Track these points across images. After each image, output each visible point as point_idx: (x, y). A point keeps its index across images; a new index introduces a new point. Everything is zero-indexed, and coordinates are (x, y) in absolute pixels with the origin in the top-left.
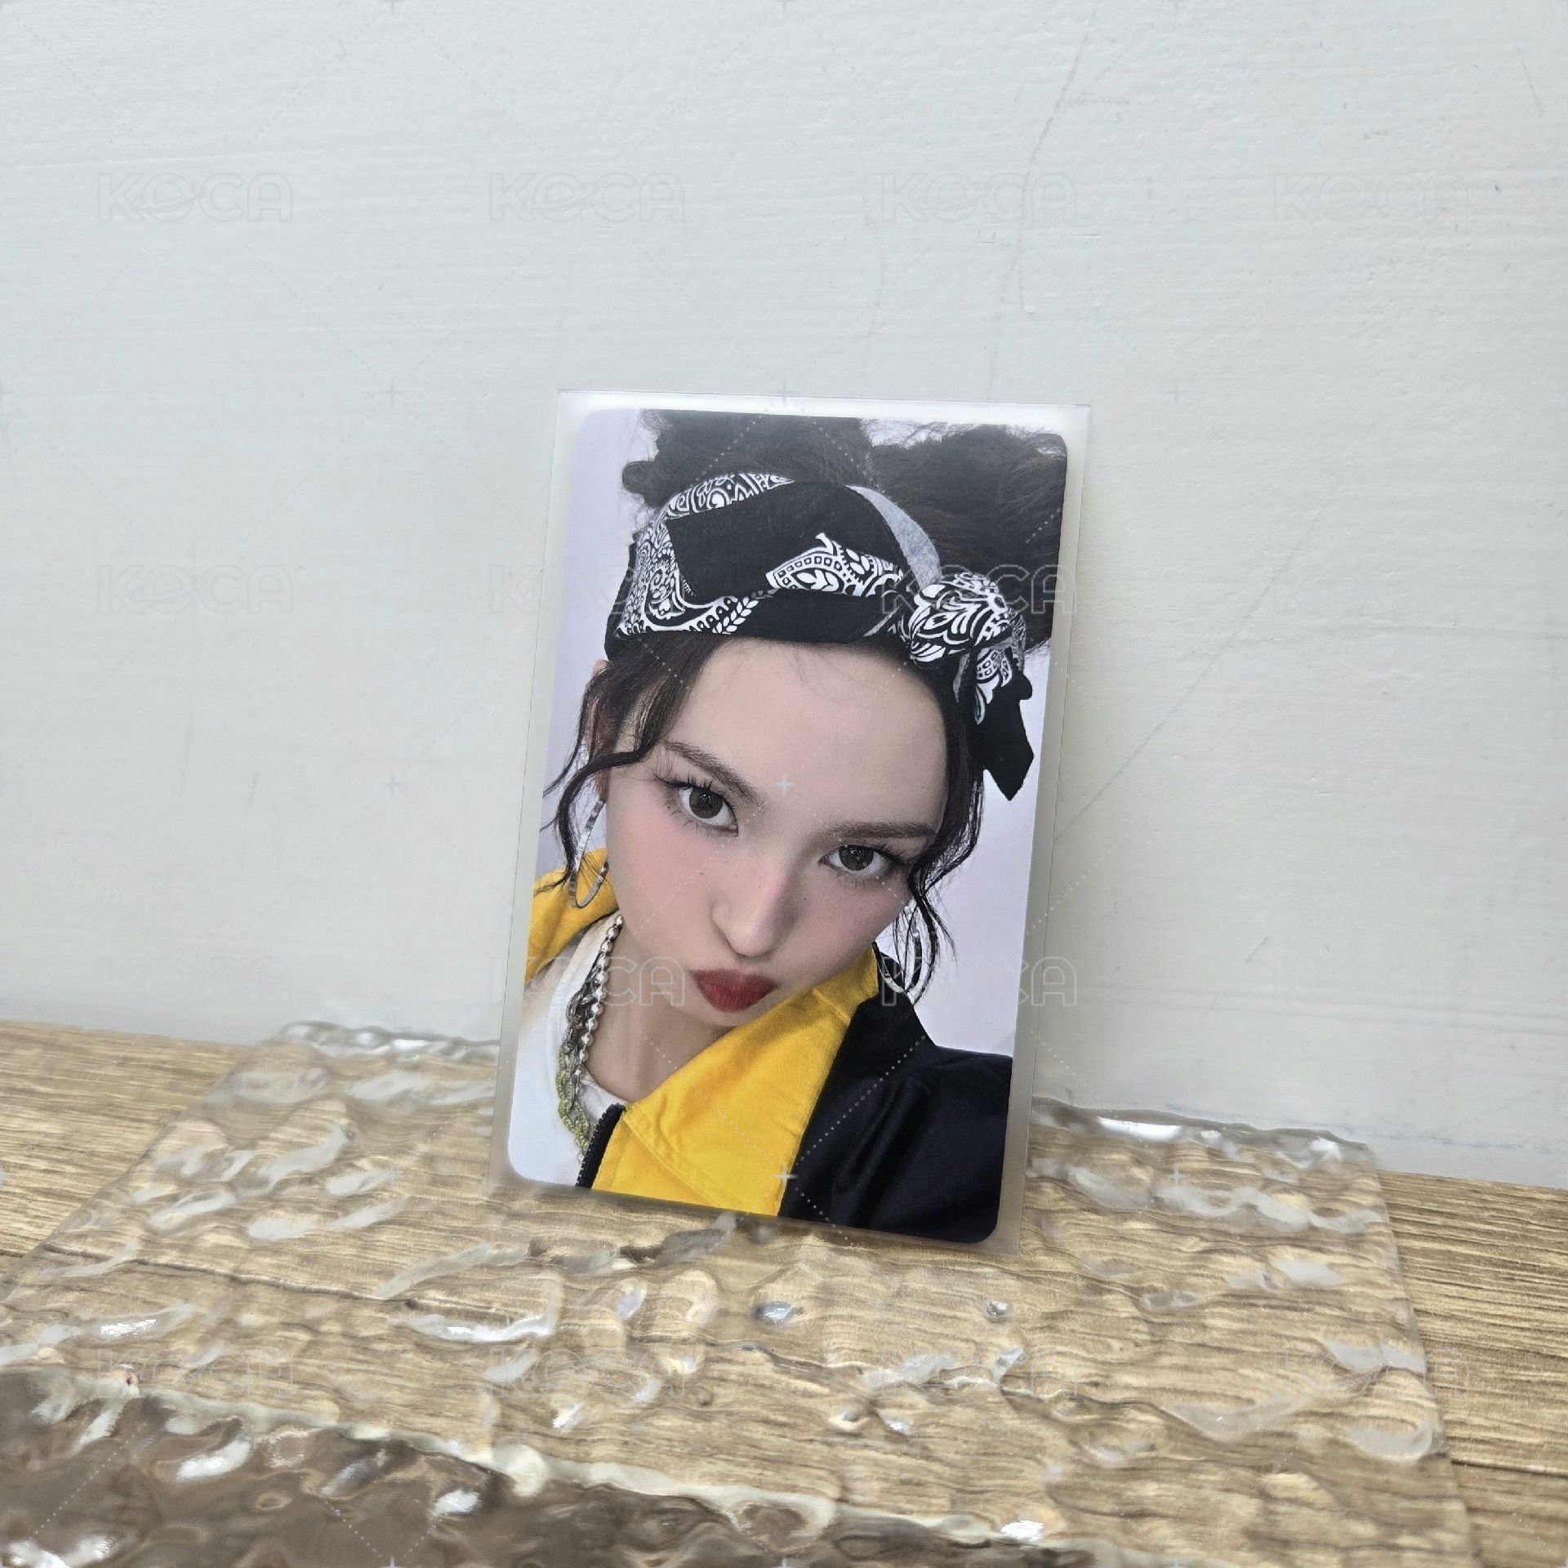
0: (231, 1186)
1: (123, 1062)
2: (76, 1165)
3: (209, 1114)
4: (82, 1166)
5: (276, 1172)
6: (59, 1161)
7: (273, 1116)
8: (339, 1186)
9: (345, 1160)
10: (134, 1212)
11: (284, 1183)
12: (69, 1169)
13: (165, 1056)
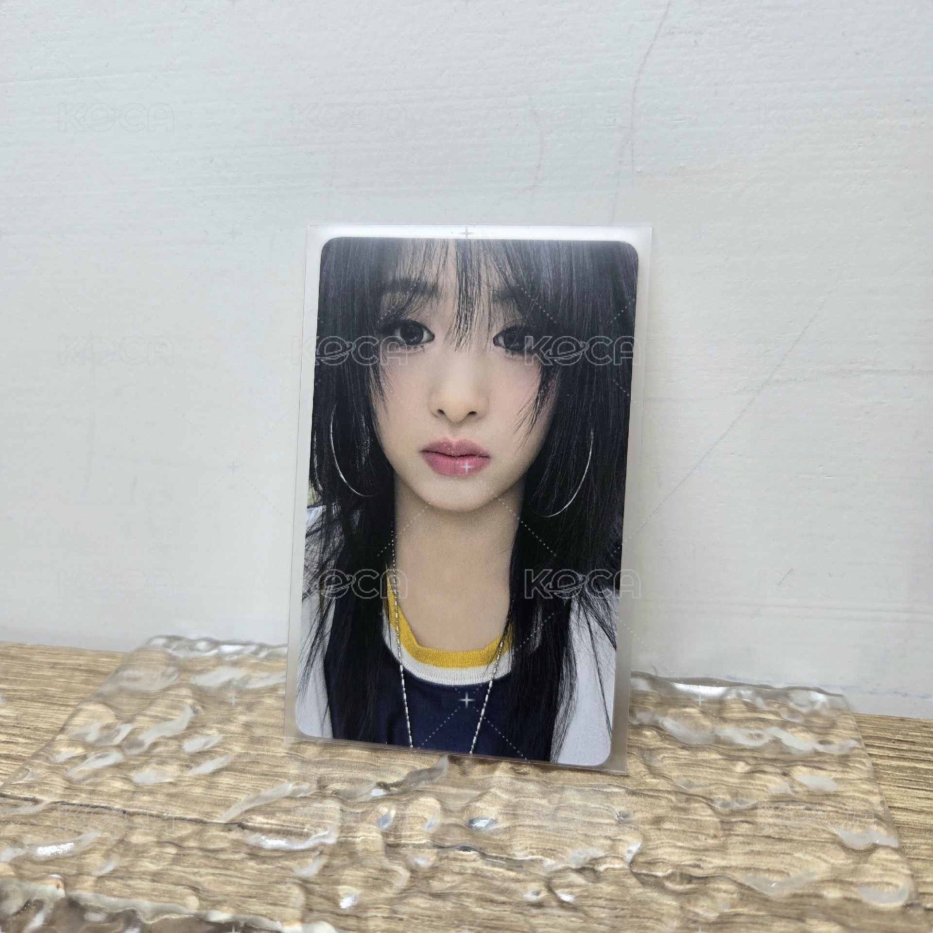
0: (119, 747)
1: (53, 666)
2: (25, 737)
3: (105, 700)
4: (29, 738)
5: (148, 738)
6: (14, 735)
7: (148, 699)
8: (192, 745)
9: (194, 728)
10: (56, 769)
11: (155, 745)
12: (21, 740)
13: (82, 661)
